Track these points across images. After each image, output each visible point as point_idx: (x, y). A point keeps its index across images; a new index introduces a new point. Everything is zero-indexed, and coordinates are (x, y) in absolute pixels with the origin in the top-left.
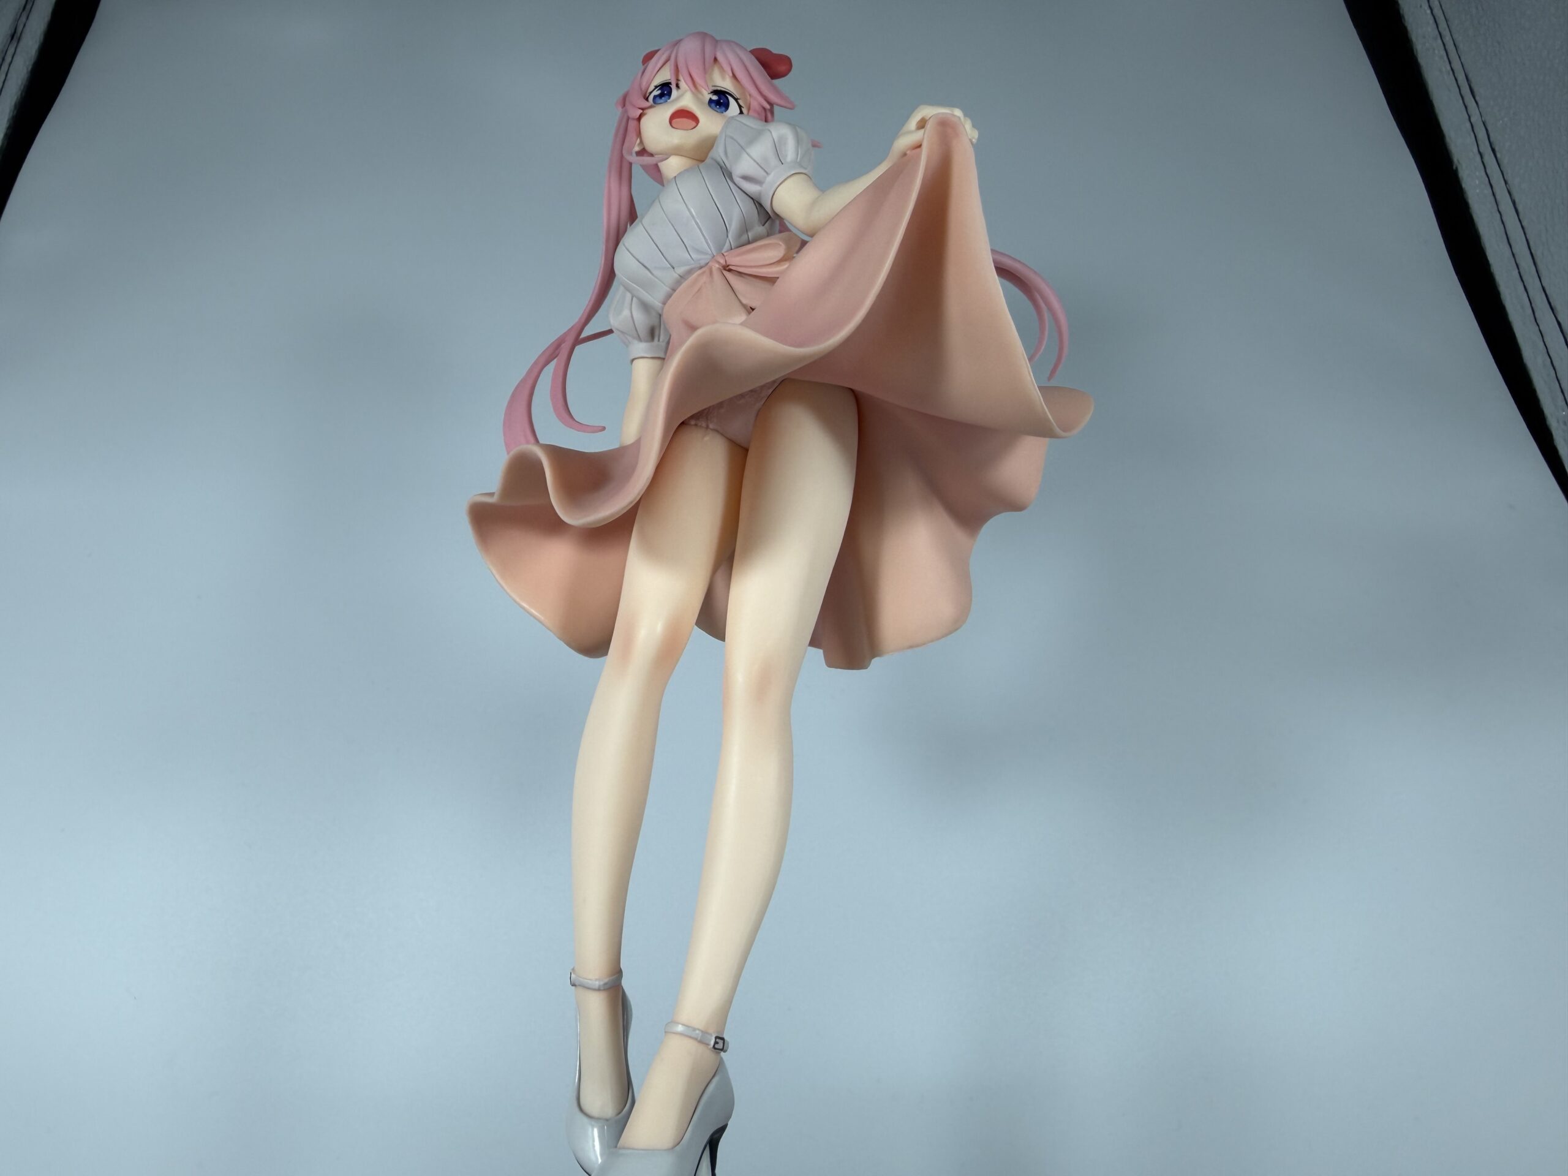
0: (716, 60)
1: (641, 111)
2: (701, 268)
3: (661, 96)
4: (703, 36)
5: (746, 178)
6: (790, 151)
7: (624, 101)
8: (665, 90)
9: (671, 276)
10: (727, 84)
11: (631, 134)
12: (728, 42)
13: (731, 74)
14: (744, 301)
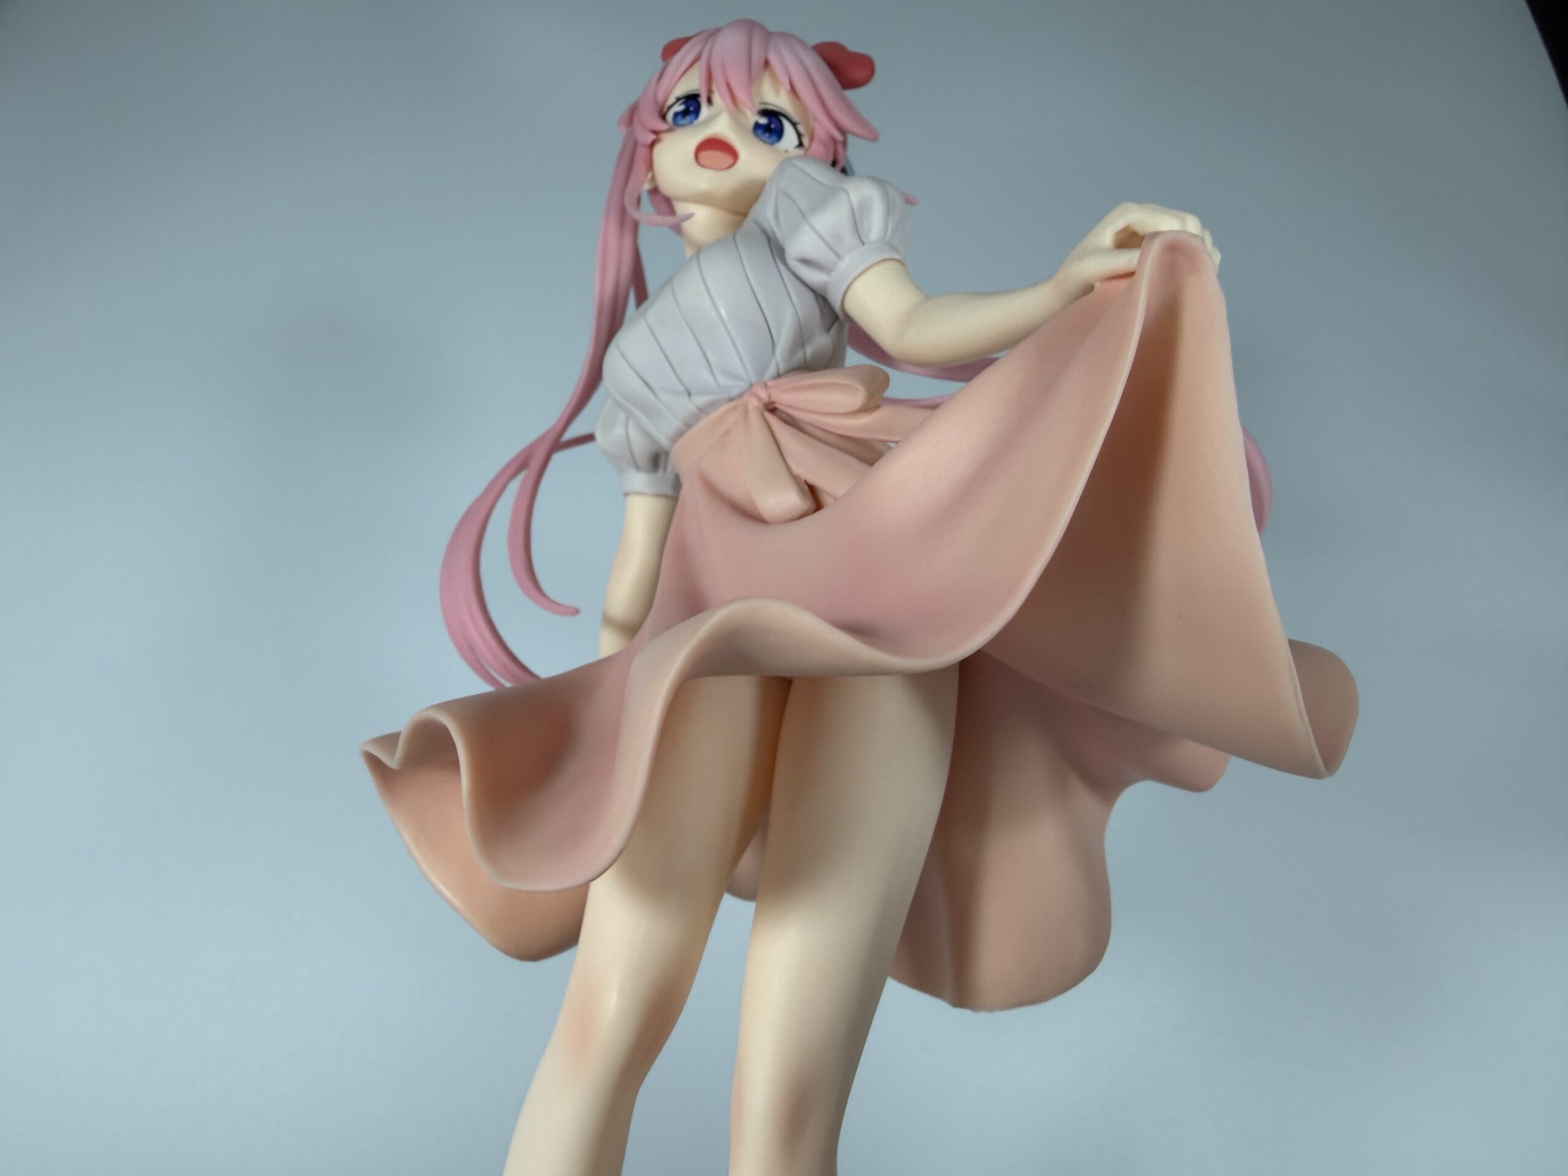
0: (766, 63)
1: (652, 137)
2: (731, 399)
3: (685, 113)
4: (751, 26)
5: (806, 262)
6: (876, 224)
7: (631, 116)
8: (692, 104)
9: (686, 407)
10: (781, 101)
11: (639, 168)
12: (786, 36)
13: (788, 87)
14: (796, 469)
